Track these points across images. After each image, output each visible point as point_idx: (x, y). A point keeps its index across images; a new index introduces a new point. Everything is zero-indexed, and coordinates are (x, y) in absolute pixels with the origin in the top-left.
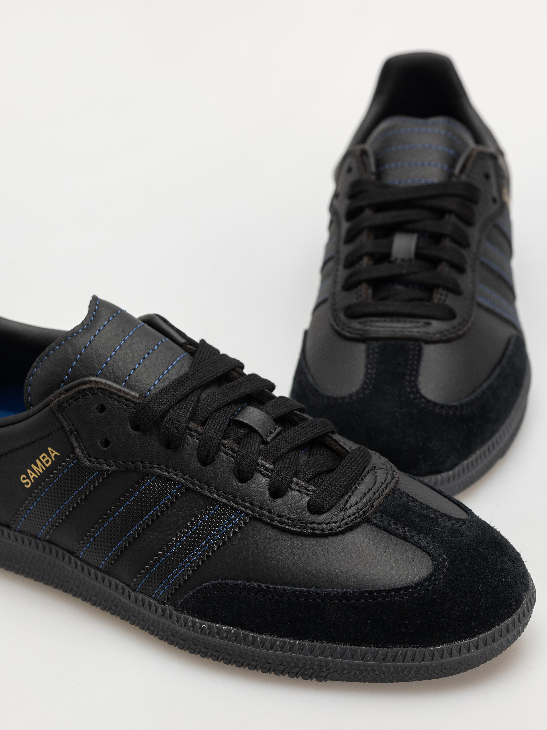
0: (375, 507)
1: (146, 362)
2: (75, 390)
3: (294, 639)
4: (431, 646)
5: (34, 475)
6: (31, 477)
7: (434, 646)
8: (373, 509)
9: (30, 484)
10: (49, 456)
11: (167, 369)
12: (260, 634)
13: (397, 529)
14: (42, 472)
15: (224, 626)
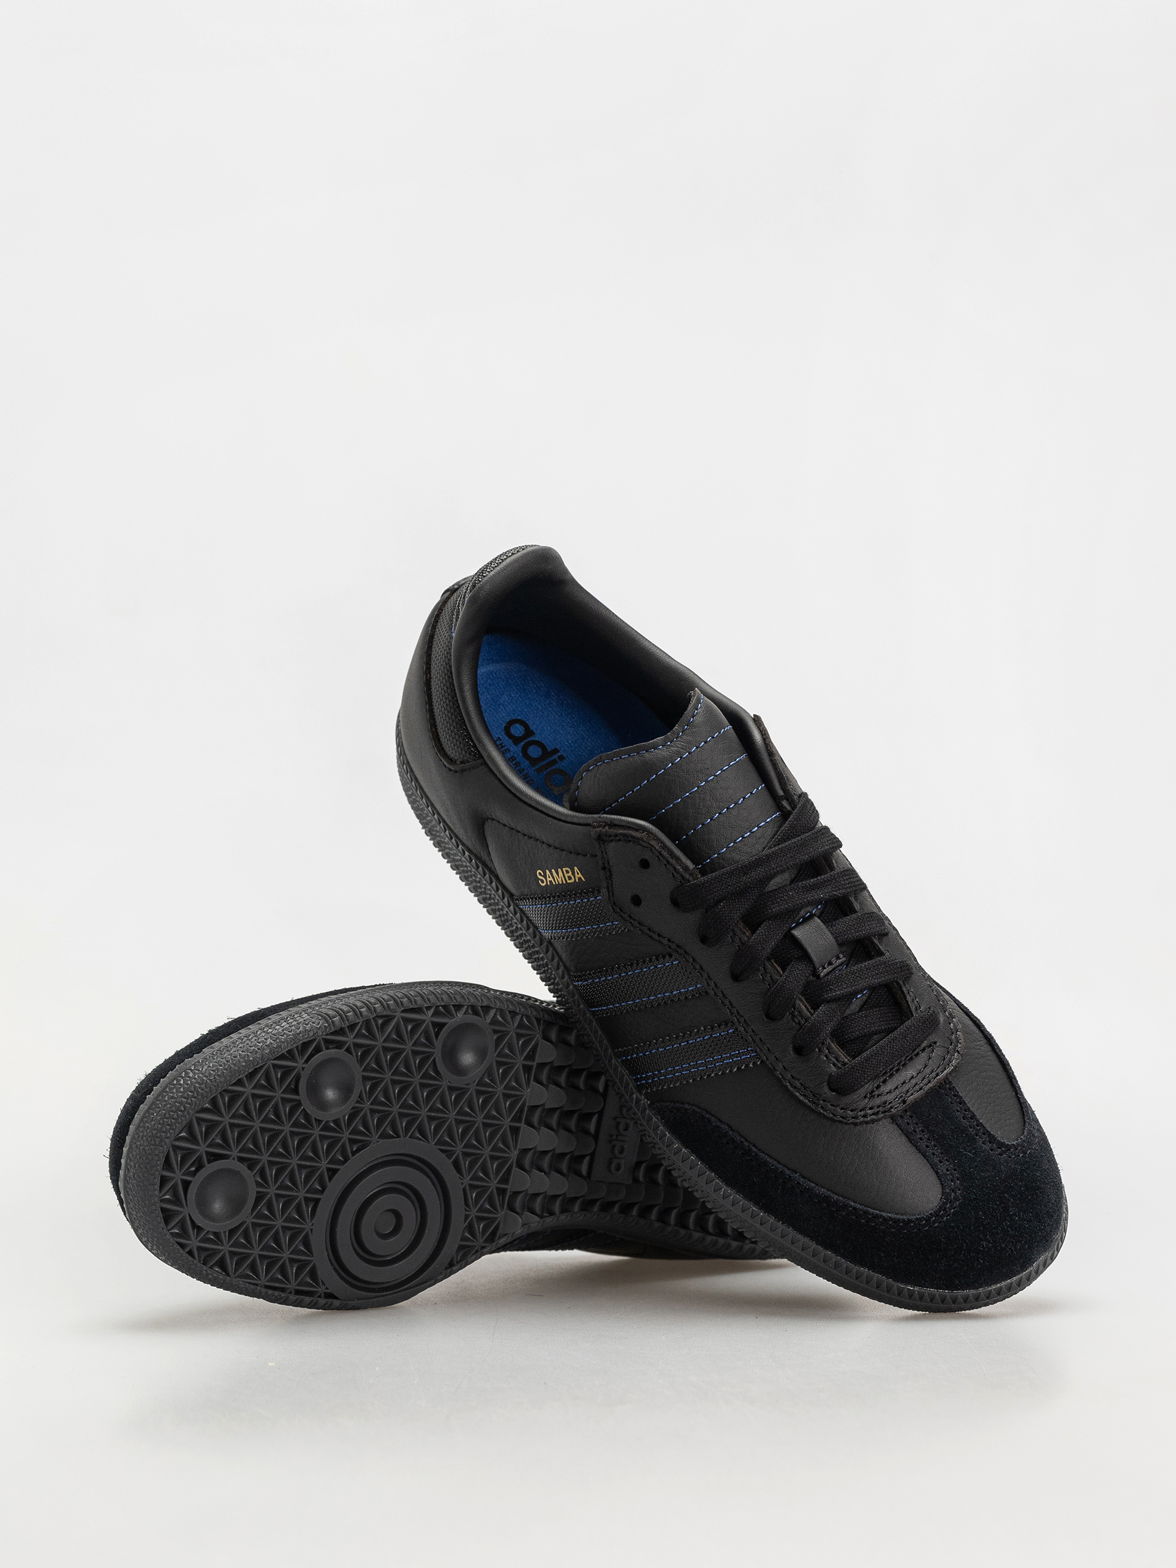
0: (907, 1103)
1: (722, 819)
2: (626, 832)
3: (760, 1209)
4: (902, 1283)
5: (551, 879)
6: (548, 879)
7: (905, 1284)
8: (904, 1106)
9: (545, 884)
10: (573, 873)
11: (743, 838)
12: (726, 1184)
13: (921, 1139)
14: (561, 883)
15: (692, 1155)
